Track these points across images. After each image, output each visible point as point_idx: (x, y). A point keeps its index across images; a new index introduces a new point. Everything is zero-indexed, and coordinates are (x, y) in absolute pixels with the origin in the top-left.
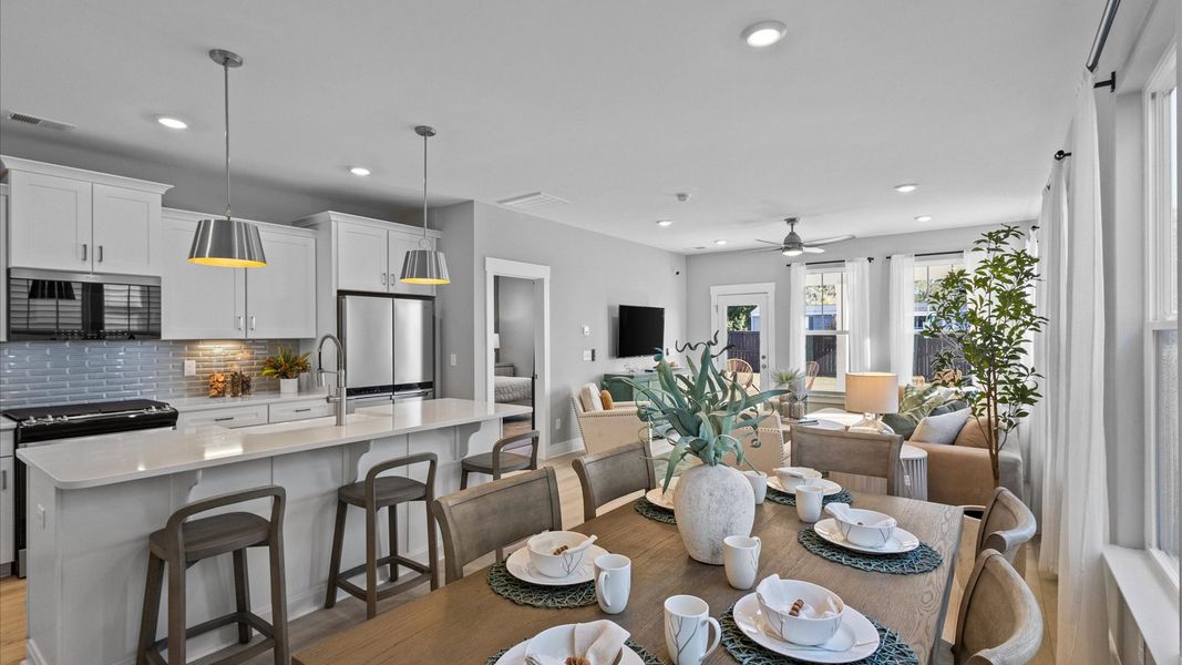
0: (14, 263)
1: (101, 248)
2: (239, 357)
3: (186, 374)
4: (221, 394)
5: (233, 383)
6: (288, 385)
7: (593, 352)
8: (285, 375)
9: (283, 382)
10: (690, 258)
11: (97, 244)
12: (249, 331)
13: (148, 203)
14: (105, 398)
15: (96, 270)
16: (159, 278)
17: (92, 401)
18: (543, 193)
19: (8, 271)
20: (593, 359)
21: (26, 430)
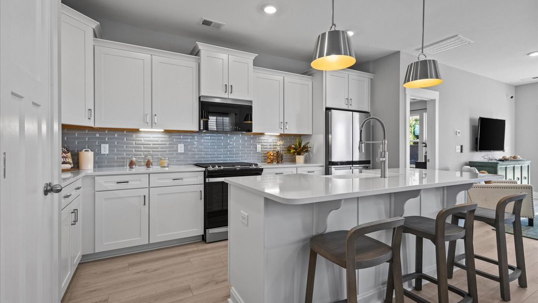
0: (202, 94)
1: (231, 86)
2: (279, 143)
3: (257, 151)
4: (272, 162)
5: (278, 157)
6: (300, 159)
7: (462, 147)
8: (299, 154)
9: (297, 157)
10: (517, 88)
11: (230, 85)
12: (285, 130)
13: (248, 64)
14: (229, 160)
15: (230, 97)
16: (251, 102)
17: (224, 162)
18: (459, 36)
19: (200, 98)
20: (461, 152)
21: (209, 172)
